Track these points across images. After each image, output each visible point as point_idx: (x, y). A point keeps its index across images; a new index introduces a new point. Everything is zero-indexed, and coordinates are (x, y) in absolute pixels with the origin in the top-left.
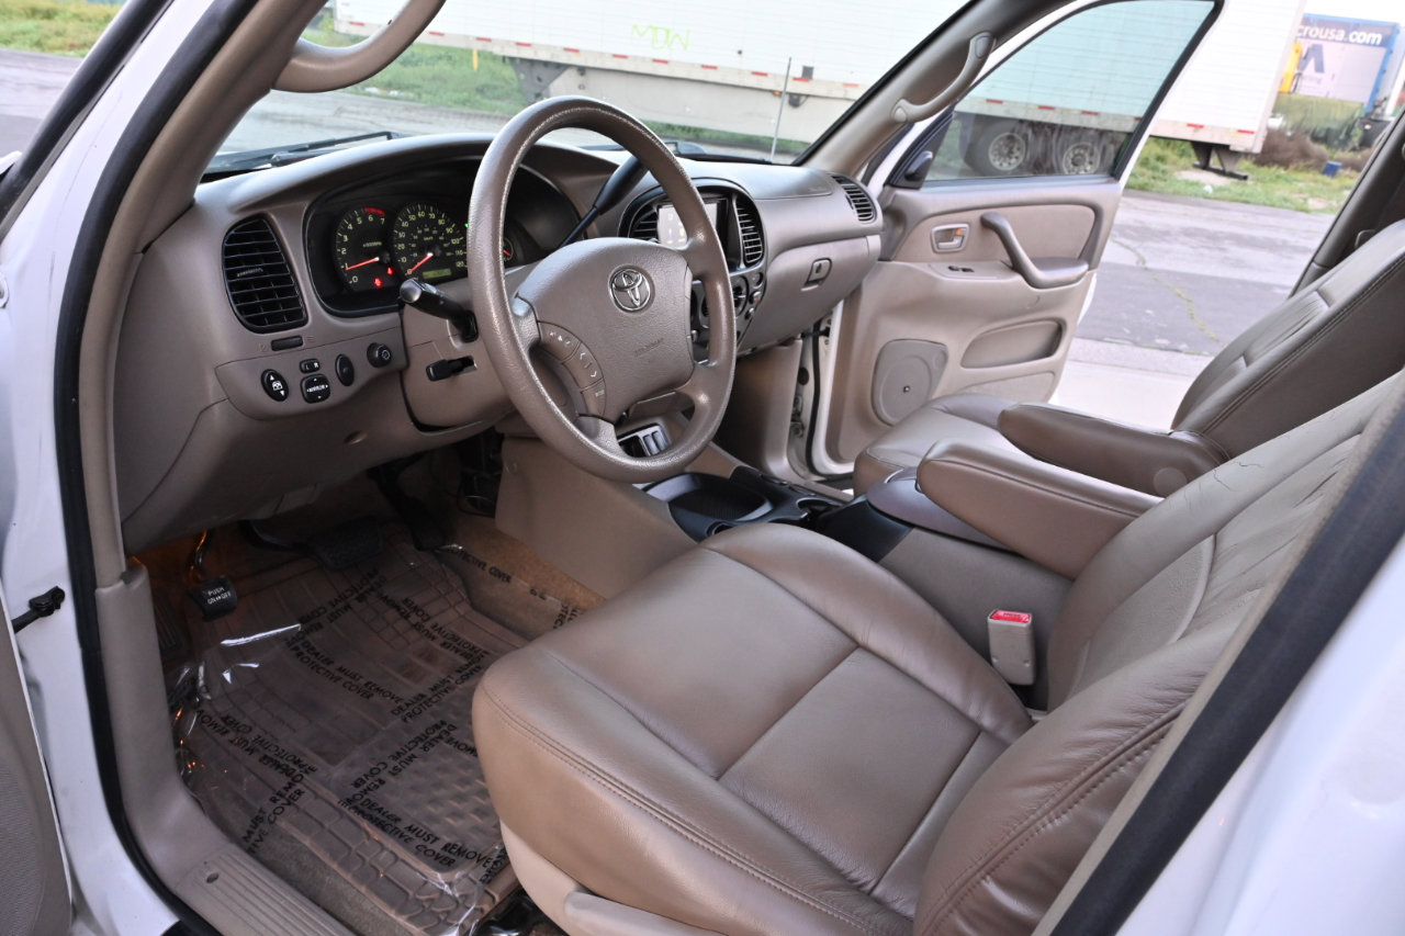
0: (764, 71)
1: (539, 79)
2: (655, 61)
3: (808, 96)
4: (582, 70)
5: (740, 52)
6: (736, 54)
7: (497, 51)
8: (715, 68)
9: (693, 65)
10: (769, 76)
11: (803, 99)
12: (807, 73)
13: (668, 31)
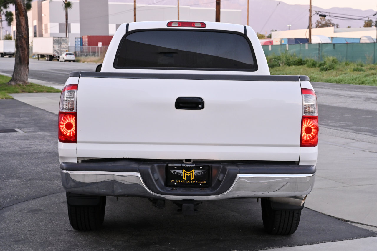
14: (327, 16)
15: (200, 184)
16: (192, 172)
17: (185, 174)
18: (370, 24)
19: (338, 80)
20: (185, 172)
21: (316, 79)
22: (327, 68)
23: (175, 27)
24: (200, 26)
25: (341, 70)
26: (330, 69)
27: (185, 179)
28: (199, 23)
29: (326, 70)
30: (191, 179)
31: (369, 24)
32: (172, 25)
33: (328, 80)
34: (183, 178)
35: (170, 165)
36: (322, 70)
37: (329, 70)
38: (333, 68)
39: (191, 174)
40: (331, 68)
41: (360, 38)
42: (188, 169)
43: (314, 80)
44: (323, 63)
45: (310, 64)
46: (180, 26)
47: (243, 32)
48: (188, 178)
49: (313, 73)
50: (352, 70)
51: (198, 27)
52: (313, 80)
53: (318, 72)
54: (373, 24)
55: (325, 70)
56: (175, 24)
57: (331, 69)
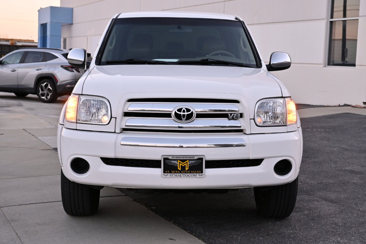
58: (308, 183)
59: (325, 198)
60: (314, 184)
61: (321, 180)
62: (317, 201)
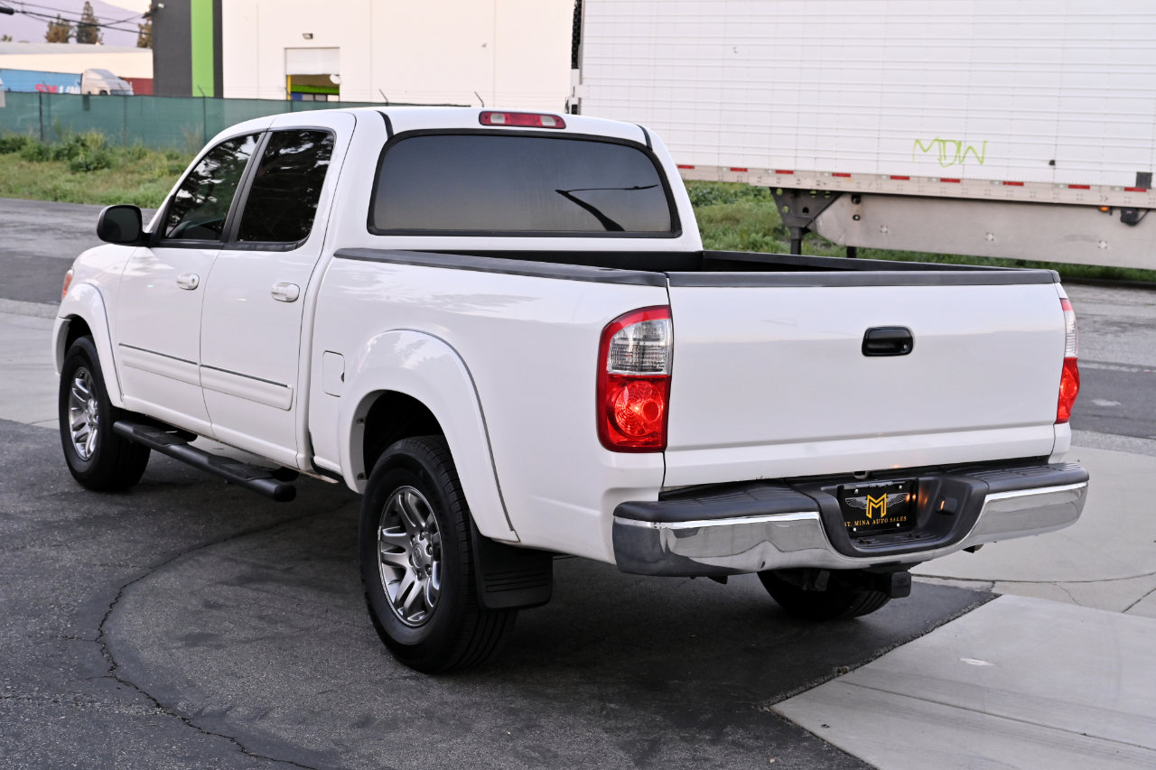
0: (1086, 183)
1: (806, 210)
2: (944, 180)
3: (1148, 210)
4: (857, 197)
5: (1052, 163)
6: (1047, 165)
7: (753, 181)
8: (1021, 184)
9: (992, 182)
10: (1091, 188)
11: (1141, 214)
12: (1143, 181)
13: (959, 144)
14: (17, 12)
15: (898, 525)
16: (883, 499)
17: (872, 504)
18: (63, 32)
19: (144, 200)
20: (870, 500)
21: (73, 194)
22: (89, 163)
23: (497, 124)
24: (553, 124)
25: (131, 169)
26: (100, 166)
27: (870, 516)
28: (551, 118)
29: (88, 169)
30: (883, 515)
31: (60, 33)
32: (493, 121)
33: (112, 198)
34: (867, 514)
35: (847, 487)
36: (75, 168)
37: (95, 168)
38: (108, 165)
39: (882, 503)
40: (101, 164)
41: (82, 75)
42: (877, 493)
43: (68, 198)
44: (65, 149)
45: (31, 152)
46: (510, 123)
47: (644, 143)
48: (876, 512)
49: (53, 177)
50: (166, 170)
51: (548, 127)
52: (65, 196)
53: (70, 176)
54: (70, 33)
55: (85, 169)
56: (499, 118)
57: (102, 168)
58: (50, 546)
59: (8, 519)
60: (33, 546)
61: (16, 556)
62: (24, 513)
